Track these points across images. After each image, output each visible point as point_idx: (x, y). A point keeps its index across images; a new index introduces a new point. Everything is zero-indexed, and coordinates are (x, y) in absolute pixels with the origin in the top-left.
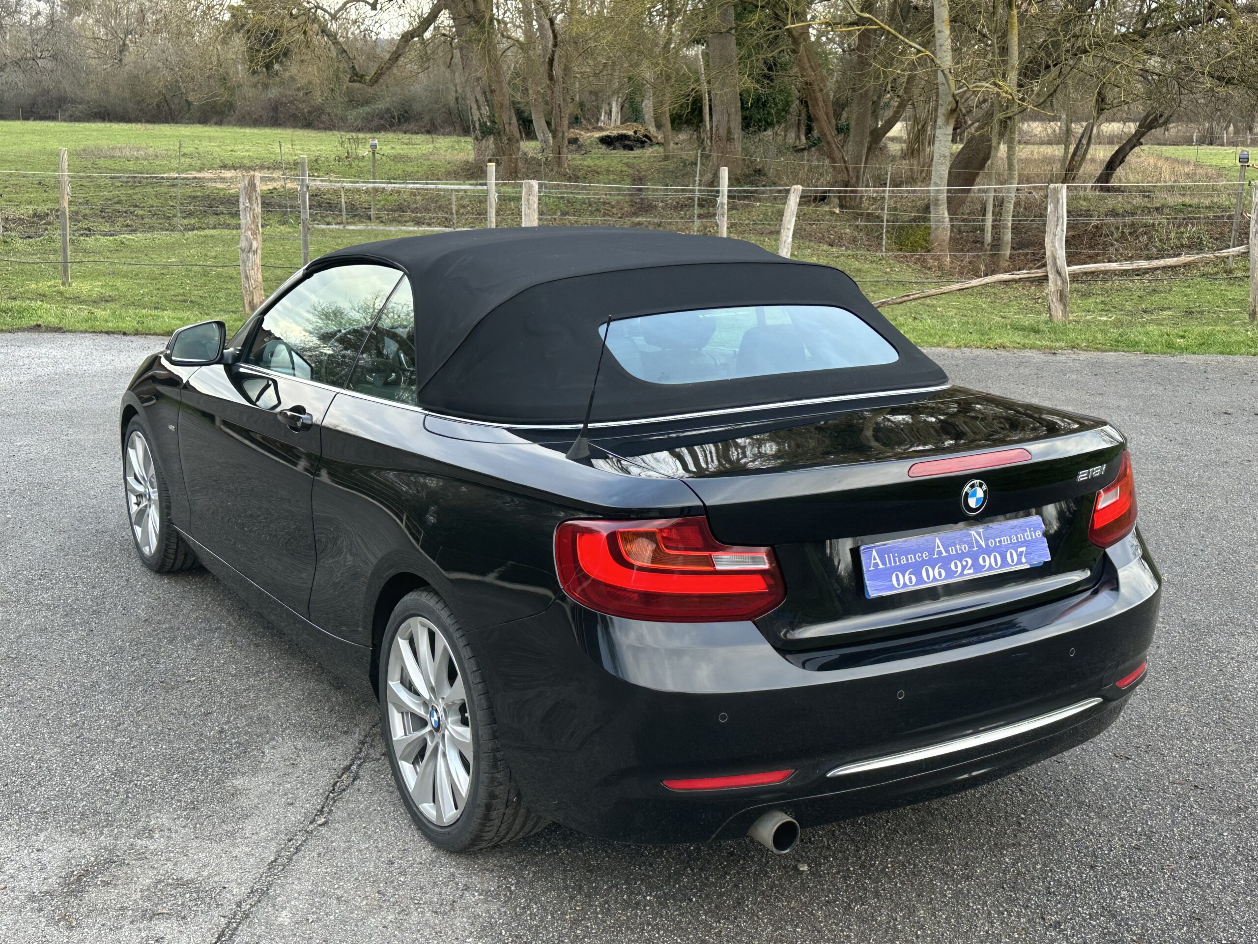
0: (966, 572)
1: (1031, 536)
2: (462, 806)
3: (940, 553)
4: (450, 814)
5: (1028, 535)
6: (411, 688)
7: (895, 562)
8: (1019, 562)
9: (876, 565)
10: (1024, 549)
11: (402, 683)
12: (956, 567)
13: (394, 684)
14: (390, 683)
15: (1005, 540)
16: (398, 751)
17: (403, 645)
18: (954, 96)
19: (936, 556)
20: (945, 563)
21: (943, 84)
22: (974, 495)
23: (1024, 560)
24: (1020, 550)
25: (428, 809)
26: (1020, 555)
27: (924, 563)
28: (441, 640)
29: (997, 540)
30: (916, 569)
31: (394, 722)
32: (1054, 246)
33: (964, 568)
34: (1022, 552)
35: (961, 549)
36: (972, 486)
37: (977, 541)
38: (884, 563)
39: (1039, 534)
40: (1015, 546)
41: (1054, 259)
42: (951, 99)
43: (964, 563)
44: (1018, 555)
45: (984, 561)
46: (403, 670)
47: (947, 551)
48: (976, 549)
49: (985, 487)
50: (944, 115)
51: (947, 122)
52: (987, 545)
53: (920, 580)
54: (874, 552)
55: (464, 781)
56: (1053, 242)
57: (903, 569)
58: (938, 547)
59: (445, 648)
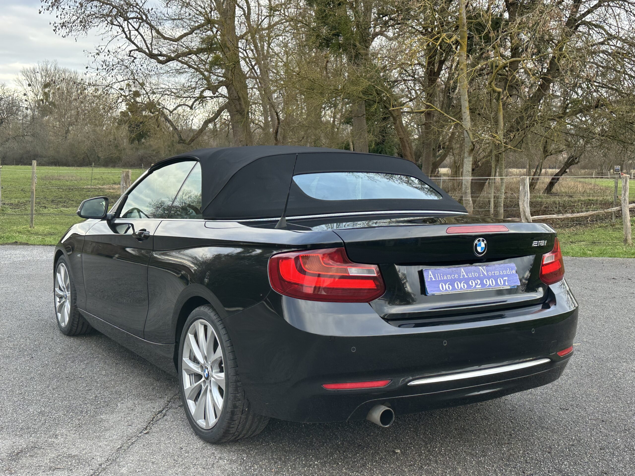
0: (477, 287)
1: (510, 272)
2: (218, 416)
3: (464, 276)
4: (212, 421)
5: (508, 272)
6: (195, 360)
7: (441, 278)
8: (504, 284)
9: (431, 278)
10: (506, 278)
11: (190, 359)
12: (472, 283)
13: (186, 360)
14: (184, 359)
15: (497, 273)
16: (187, 394)
17: (191, 337)
18: (472, 142)
19: (462, 277)
20: (467, 281)
21: (467, 137)
22: (480, 245)
23: (507, 284)
24: (504, 278)
25: (201, 423)
26: (504, 281)
27: (455, 280)
28: (211, 329)
29: (493, 272)
30: (452, 282)
31: (185, 380)
32: (524, 206)
33: (476, 284)
34: (506, 280)
35: (474, 275)
36: (479, 241)
37: (482, 272)
38: (435, 278)
39: (514, 272)
40: (503, 276)
41: (524, 212)
42: (471, 144)
43: (476, 282)
44: (503, 281)
45: (486, 282)
46: (191, 351)
47: (467, 275)
48: (482, 275)
49: (485, 242)
50: (467, 152)
51: (470, 155)
52: (488, 274)
53: (454, 288)
54: (430, 272)
55: (220, 402)
56: (523, 204)
57: (445, 282)
58: (463, 273)
59: (212, 332)
